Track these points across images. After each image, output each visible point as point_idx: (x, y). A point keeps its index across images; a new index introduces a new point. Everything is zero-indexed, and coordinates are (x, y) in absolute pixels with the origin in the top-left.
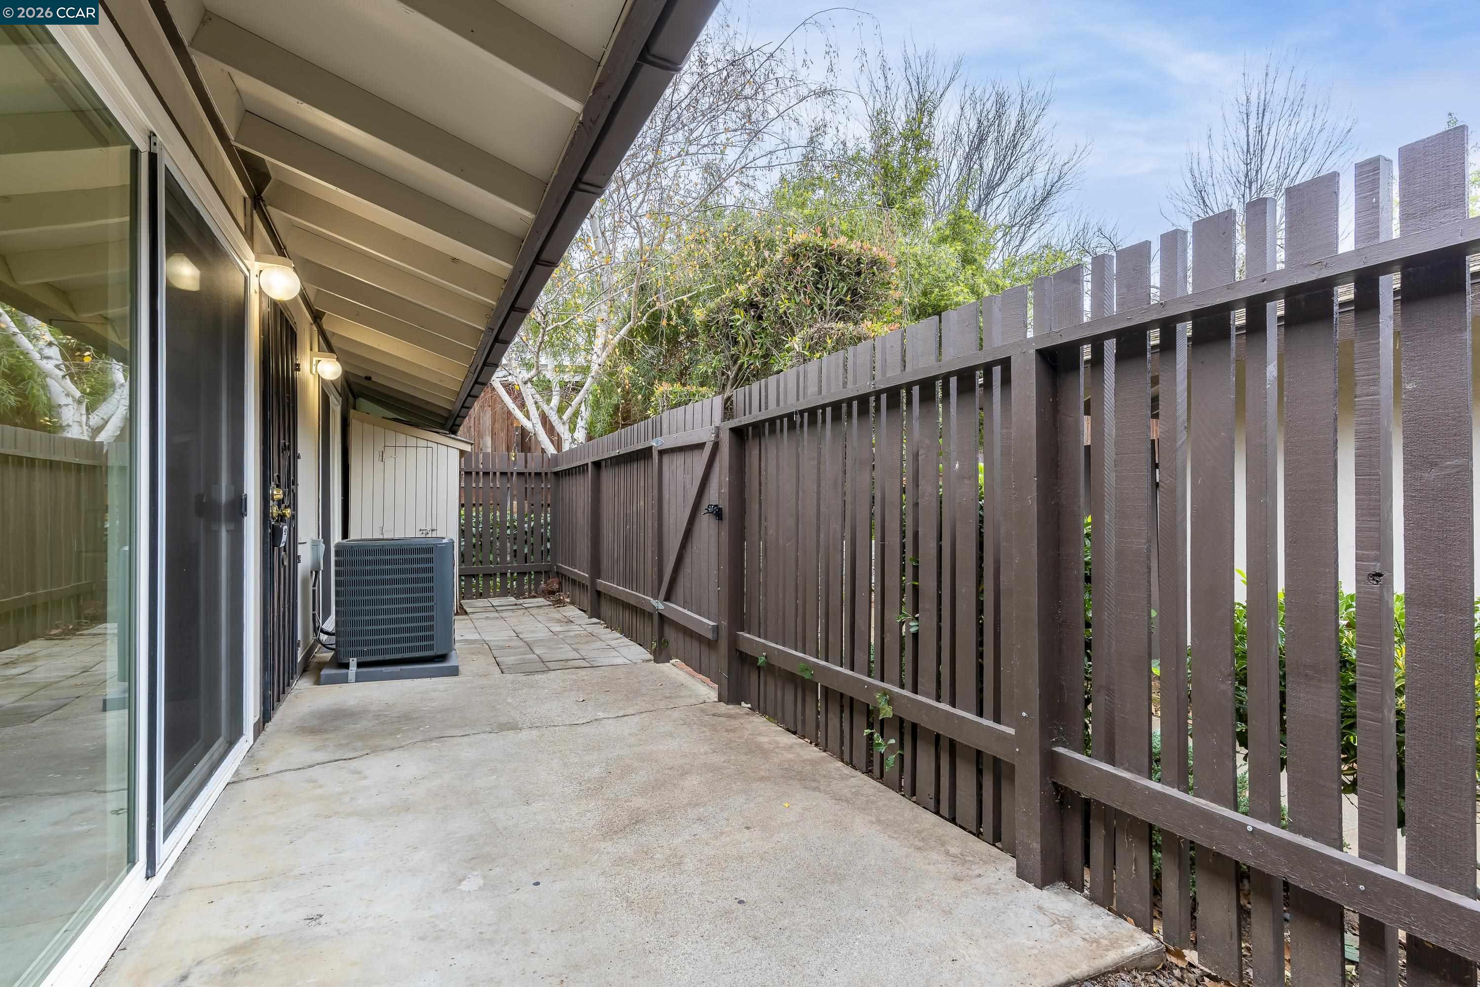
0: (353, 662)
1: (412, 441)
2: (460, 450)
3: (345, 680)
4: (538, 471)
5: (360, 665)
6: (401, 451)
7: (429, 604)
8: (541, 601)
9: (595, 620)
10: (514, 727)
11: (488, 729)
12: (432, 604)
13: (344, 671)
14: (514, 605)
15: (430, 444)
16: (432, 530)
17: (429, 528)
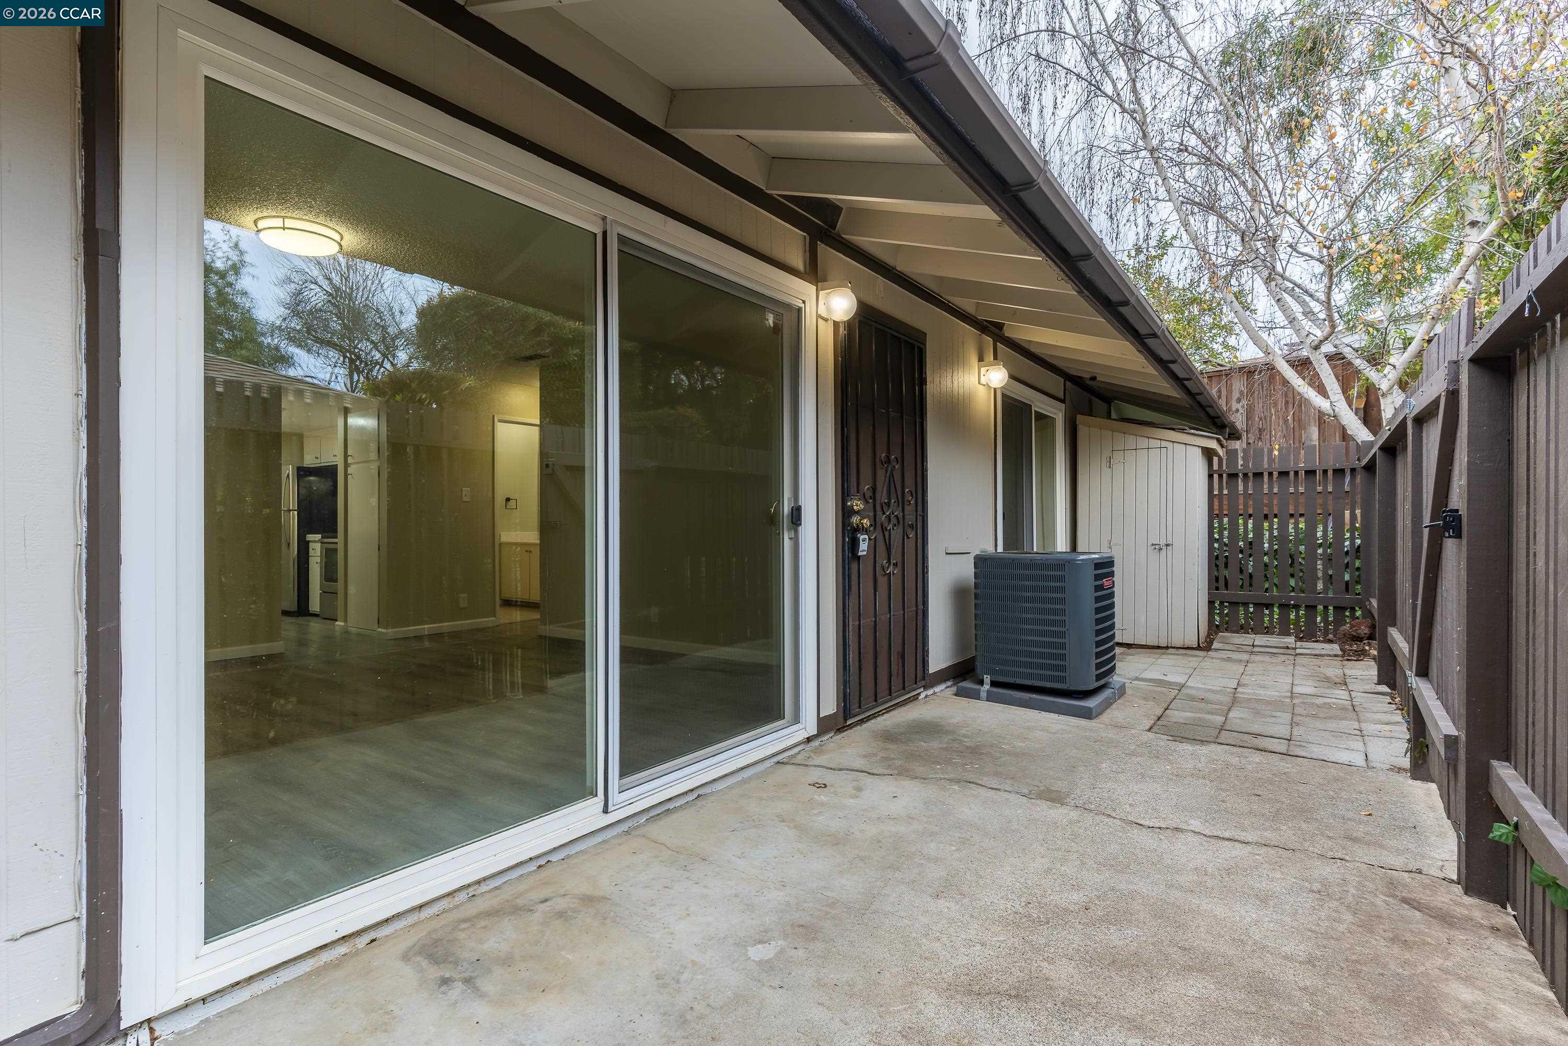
0: (987, 679)
1: (1143, 442)
2: (1202, 448)
3: (975, 696)
4: (1338, 466)
5: (994, 684)
6: (1130, 455)
7: (1061, 629)
8: (1335, 648)
9: (1384, 688)
10: (1055, 798)
11: (1026, 791)
12: (1064, 629)
13: (977, 687)
14: (1284, 648)
15: (1164, 444)
16: (1167, 545)
17: (1163, 542)
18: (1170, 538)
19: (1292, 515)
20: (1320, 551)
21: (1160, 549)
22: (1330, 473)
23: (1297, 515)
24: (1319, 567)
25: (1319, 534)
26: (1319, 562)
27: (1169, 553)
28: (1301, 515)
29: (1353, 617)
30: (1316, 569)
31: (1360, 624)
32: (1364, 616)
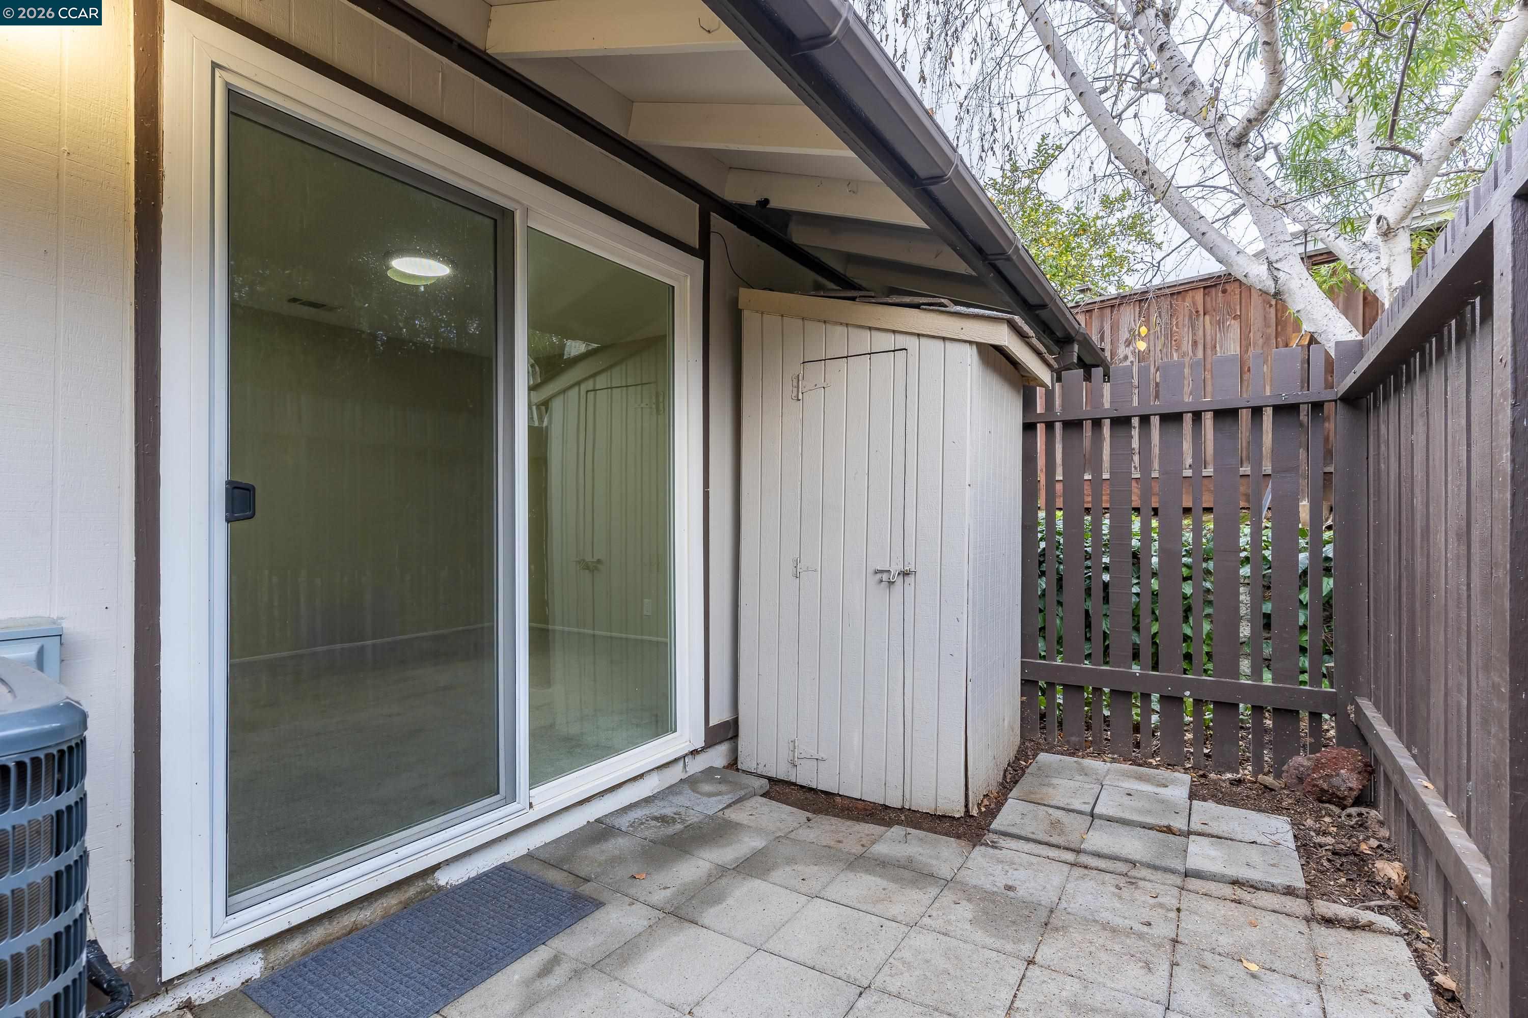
1: (860, 340)
4: (1283, 398)
6: (836, 371)
16: (905, 574)
17: (896, 568)
18: (910, 557)
19: (1187, 511)
20: (1245, 571)
21: (891, 583)
22: (1268, 414)
23: (1198, 511)
24: (1242, 598)
25: (1243, 541)
26: (1242, 589)
27: (909, 590)
28: (1208, 510)
29: (1318, 742)
30: (1238, 601)
31: (1335, 762)
32: (1342, 740)
